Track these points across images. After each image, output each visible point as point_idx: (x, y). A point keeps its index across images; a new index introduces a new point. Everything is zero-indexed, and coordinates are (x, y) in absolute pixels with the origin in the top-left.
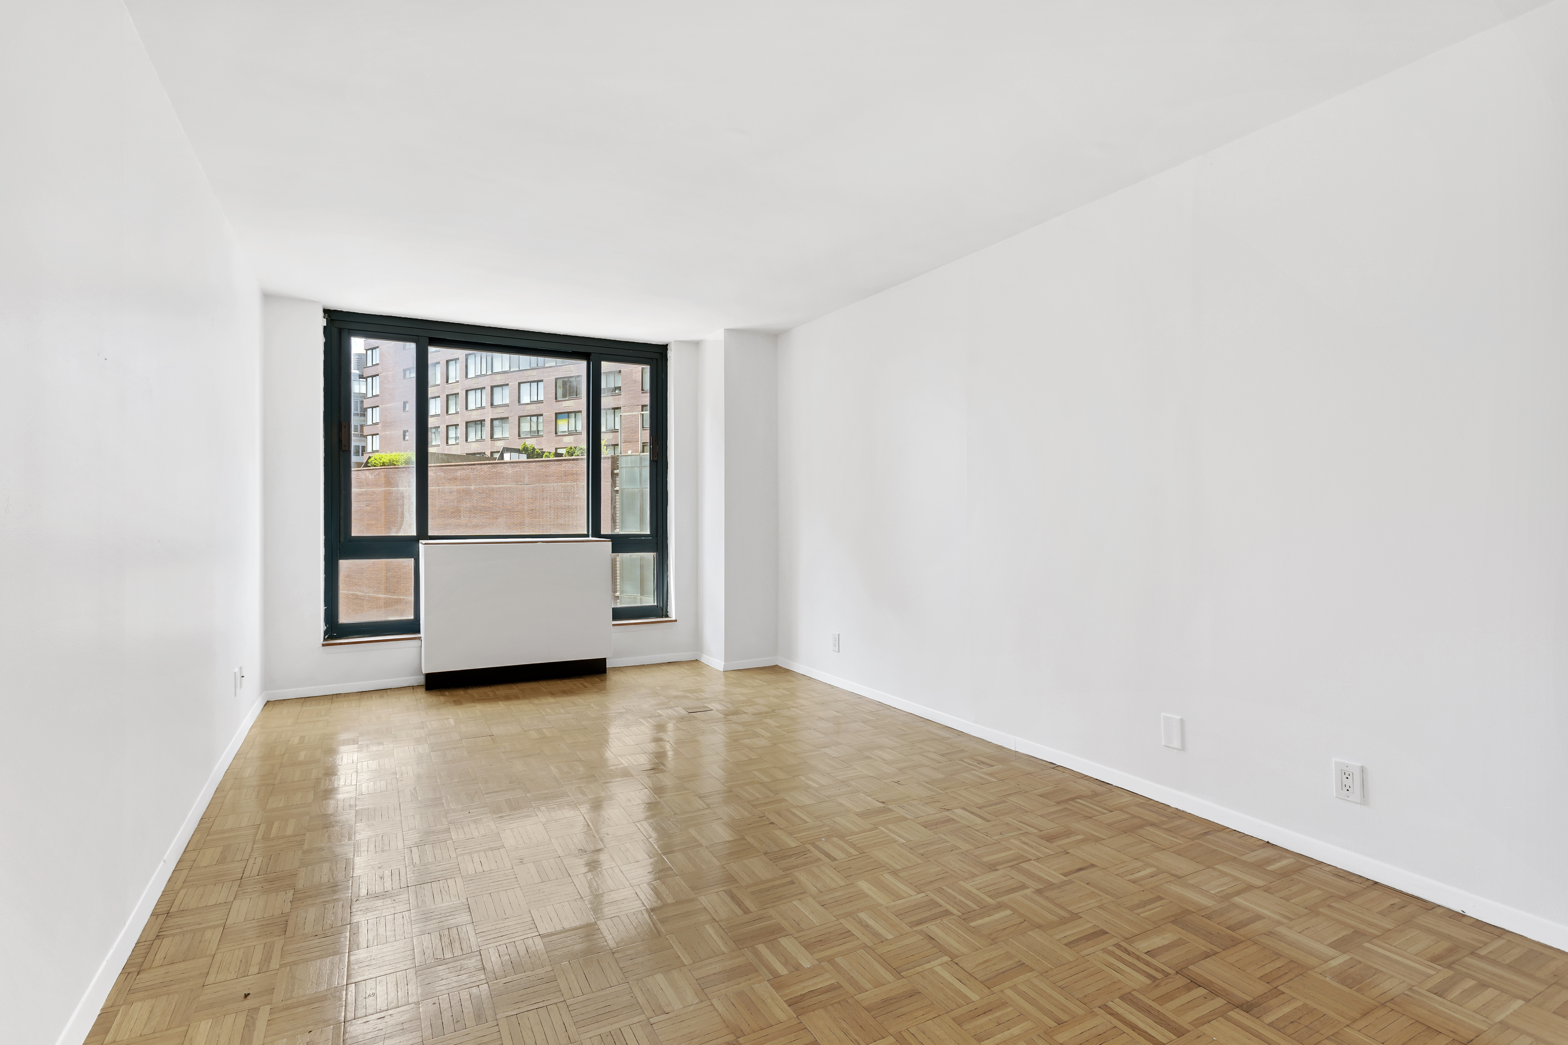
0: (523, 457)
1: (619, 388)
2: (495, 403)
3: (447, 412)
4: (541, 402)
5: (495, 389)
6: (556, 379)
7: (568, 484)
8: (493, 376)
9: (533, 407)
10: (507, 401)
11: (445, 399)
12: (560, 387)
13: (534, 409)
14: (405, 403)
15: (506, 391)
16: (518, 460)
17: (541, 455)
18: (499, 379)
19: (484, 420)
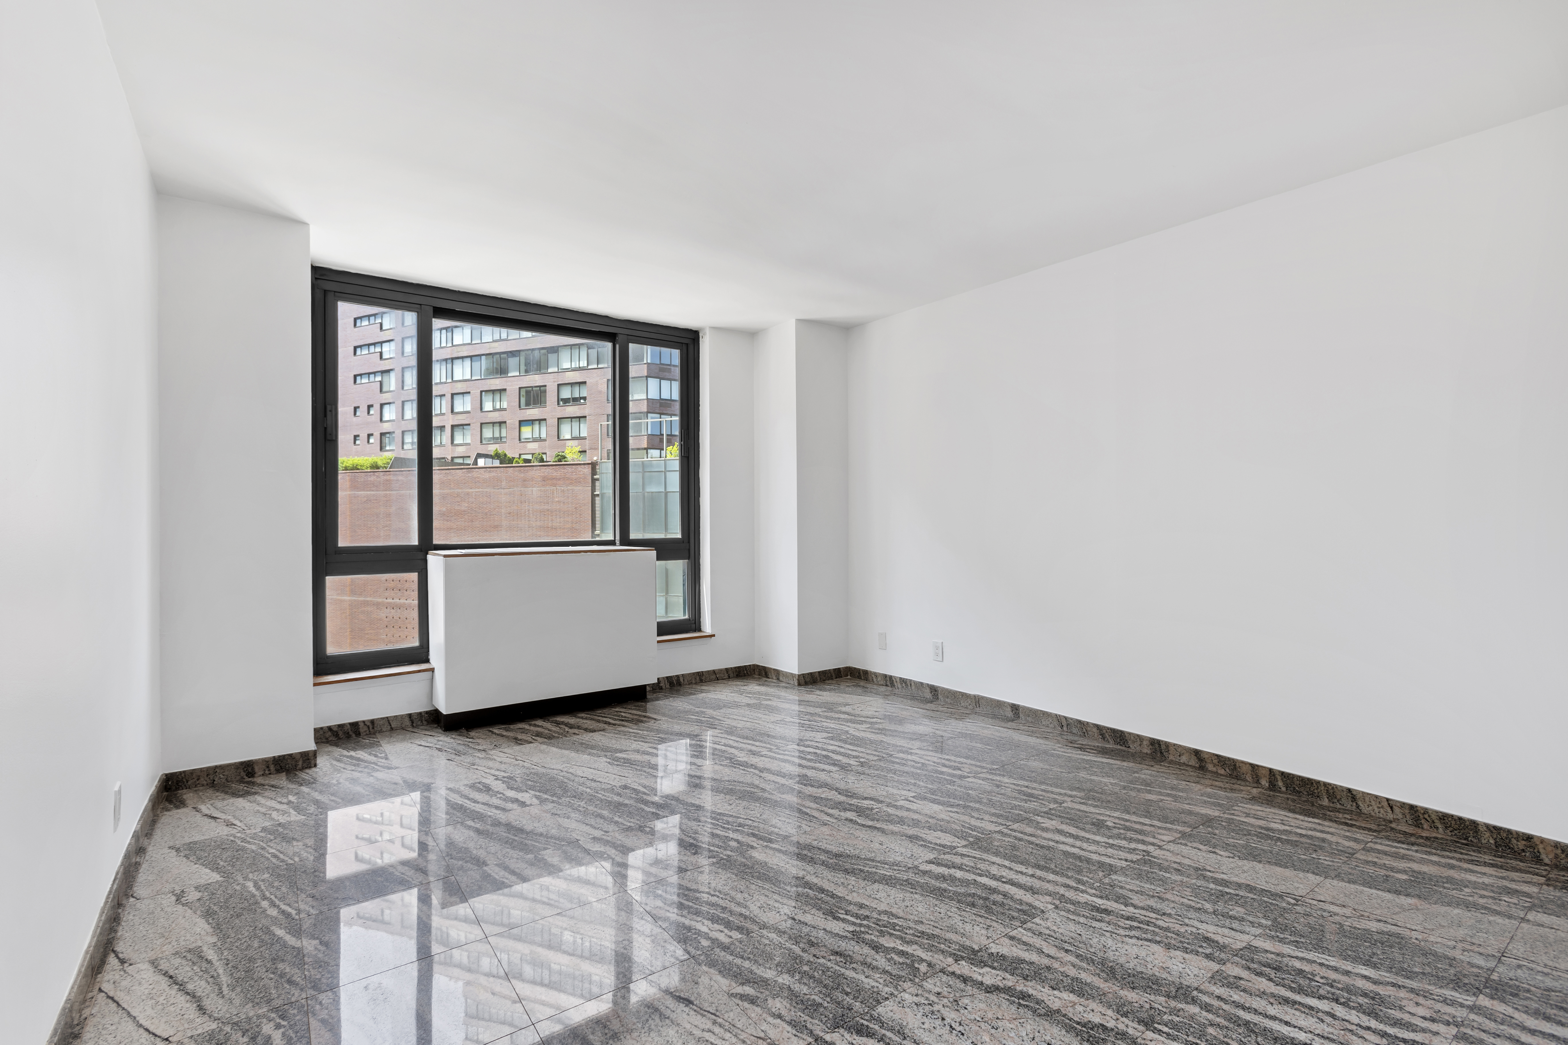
0: (497, 463)
1: (585, 398)
2: (456, 410)
3: (403, 418)
4: (505, 410)
5: (455, 397)
6: (520, 388)
7: (547, 488)
8: (454, 384)
9: (496, 414)
10: (468, 408)
11: (401, 405)
12: (523, 396)
13: (496, 417)
14: (356, 409)
15: (468, 398)
16: (491, 465)
17: (511, 461)
18: (460, 387)
19: (444, 426)
